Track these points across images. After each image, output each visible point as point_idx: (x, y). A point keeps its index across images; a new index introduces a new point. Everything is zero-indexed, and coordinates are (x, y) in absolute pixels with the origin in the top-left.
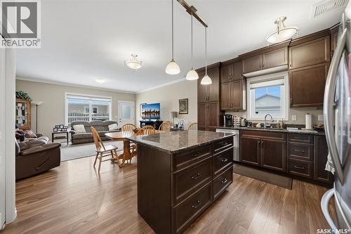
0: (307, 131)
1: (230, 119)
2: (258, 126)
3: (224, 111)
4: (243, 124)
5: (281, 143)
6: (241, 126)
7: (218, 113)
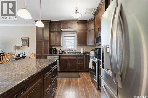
0: (82, 54)
1: (55, 50)
2: (67, 53)
3: (52, 46)
4: (61, 52)
5: (75, 60)
6: (60, 53)
7: (49, 47)
